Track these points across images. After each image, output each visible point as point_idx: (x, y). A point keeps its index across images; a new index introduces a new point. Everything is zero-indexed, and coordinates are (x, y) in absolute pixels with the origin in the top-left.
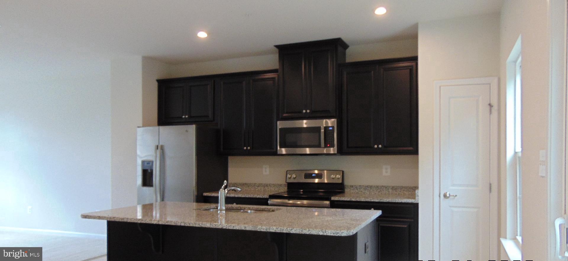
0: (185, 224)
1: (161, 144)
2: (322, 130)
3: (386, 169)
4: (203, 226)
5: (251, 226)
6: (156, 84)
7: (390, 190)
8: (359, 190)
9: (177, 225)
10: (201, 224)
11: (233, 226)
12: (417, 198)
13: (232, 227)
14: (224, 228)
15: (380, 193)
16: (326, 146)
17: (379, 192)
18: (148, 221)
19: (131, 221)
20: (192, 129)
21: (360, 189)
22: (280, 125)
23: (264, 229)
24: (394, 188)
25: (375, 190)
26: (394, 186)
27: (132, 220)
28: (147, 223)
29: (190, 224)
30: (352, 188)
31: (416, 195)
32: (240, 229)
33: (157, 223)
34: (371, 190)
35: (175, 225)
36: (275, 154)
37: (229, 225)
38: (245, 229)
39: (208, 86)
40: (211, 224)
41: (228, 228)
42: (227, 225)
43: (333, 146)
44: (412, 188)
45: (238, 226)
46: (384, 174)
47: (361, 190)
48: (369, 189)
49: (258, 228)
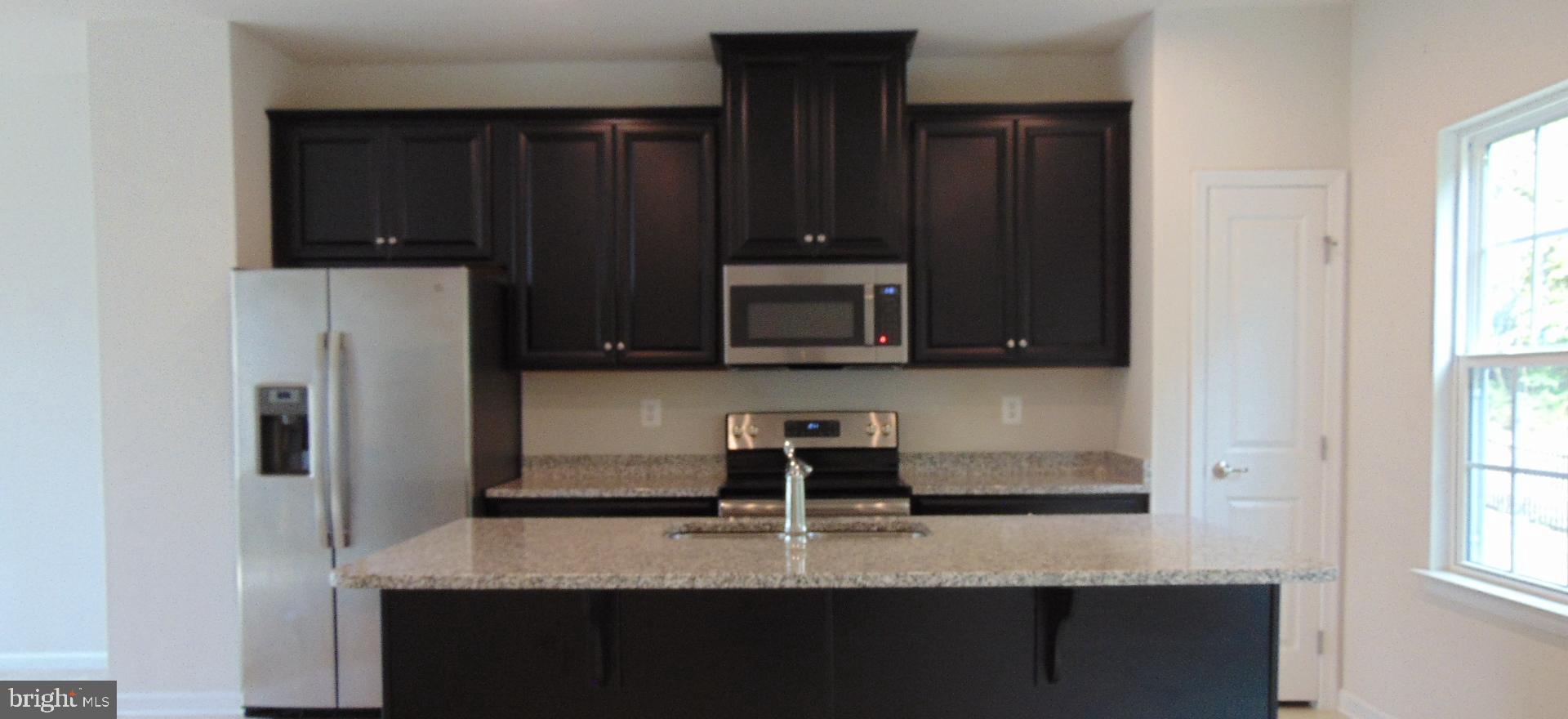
0: (799, 581)
1: (337, 327)
2: (869, 297)
3: (1012, 406)
4: (869, 584)
5: (1042, 574)
6: (263, 127)
7: (1025, 464)
8: (939, 465)
9: (769, 586)
10: (860, 580)
11: (980, 579)
12: (1146, 480)
13: (976, 579)
14: (948, 585)
15: (996, 473)
16: (877, 343)
17: (994, 469)
18: (649, 579)
19: (575, 587)
20: (455, 282)
21: (941, 463)
22: (734, 276)
23: (1084, 579)
24: (1034, 458)
25: (983, 466)
26: (1036, 452)
27: (579, 581)
28: (645, 587)
29: (817, 582)
30: (918, 461)
31: (1145, 473)
32: (1003, 584)
33: (688, 586)
34: (972, 466)
35: (762, 586)
36: (715, 362)
37: (965, 574)
38: (1019, 585)
39: (474, 145)
40: (898, 576)
41: (959, 585)
42: (956, 577)
43: (894, 341)
44: (1082, 456)
45: (998, 577)
46: (1006, 419)
47: (944, 465)
48: (967, 461)
49: (1064, 578)
